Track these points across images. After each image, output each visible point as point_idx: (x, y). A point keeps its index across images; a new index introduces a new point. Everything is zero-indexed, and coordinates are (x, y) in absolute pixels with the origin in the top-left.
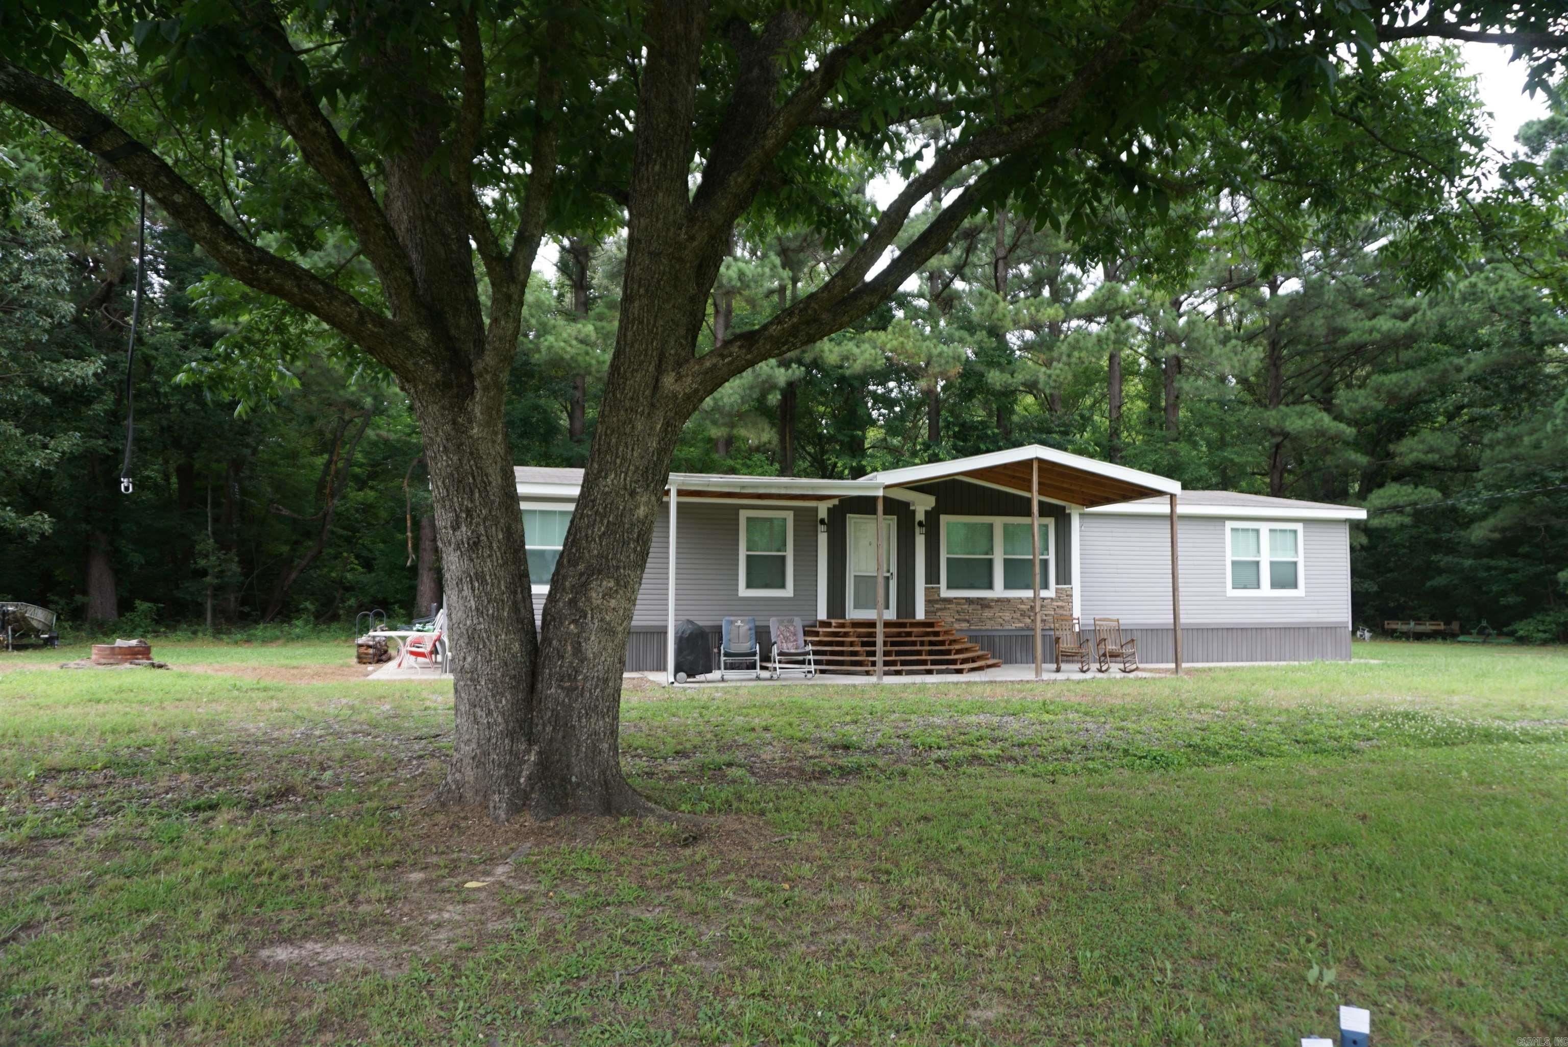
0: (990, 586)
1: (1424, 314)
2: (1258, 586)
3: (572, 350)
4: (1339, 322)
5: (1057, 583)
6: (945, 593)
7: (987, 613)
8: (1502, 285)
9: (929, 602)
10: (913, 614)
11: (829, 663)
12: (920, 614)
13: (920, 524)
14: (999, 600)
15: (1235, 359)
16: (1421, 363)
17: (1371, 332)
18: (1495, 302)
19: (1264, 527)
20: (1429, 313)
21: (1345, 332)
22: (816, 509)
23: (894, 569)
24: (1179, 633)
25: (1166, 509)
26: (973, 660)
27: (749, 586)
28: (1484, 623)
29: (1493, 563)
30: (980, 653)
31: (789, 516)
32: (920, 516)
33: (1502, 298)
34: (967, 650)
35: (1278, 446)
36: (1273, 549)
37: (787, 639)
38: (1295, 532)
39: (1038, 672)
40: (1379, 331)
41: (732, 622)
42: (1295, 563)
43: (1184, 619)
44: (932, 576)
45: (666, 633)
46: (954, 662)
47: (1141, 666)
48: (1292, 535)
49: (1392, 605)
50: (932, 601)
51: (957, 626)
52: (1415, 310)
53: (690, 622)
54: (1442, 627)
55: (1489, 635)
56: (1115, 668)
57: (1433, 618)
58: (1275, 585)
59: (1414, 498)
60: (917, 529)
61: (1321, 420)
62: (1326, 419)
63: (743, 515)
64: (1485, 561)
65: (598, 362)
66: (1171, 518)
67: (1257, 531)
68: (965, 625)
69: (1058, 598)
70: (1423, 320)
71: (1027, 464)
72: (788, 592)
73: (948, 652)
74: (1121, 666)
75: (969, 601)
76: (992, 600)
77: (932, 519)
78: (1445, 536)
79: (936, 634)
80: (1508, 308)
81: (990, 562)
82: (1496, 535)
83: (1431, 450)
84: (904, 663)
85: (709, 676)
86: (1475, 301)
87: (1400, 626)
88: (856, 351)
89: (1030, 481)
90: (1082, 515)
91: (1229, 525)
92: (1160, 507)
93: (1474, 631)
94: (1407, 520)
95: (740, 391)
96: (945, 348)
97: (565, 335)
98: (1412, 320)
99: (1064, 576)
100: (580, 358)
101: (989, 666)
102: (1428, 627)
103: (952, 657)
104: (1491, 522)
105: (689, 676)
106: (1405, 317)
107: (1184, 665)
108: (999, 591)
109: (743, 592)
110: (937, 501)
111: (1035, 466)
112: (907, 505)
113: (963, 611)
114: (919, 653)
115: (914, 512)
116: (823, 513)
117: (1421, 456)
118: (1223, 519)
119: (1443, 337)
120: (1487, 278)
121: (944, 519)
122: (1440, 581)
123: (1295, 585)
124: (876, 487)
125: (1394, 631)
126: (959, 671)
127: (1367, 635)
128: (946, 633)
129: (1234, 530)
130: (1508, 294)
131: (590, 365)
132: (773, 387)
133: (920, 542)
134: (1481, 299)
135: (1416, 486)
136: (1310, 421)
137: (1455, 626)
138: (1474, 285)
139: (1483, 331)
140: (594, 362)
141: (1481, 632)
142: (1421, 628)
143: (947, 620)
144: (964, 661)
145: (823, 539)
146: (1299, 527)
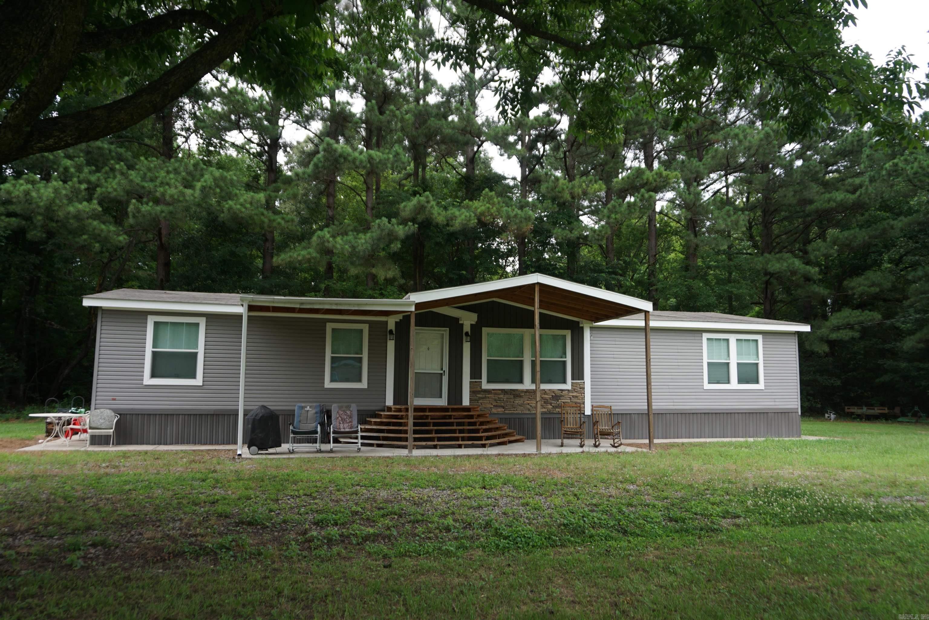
0: (521, 381)
1: (867, 189)
2: (728, 382)
3: (245, 212)
4: (807, 194)
5: (573, 379)
6: (485, 386)
7: (518, 401)
8: (916, 164)
9: (473, 392)
10: (460, 400)
11: (385, 439)
12: (466, 402)
13: (467, 334)
14: (527, 391)
15: (729, 220)
16: (868, 224)
17: (829, 201)
18: (911, 176)
19: (733, 338)
20: (870, 189)
21: (811, 202)
22: (386, 322)
23: (446, 368)
24: (651, 417)
25: (642, 324)
26: (499, 436)
27: (332, 380)
28: (916, 409)
29: (921, 365)
30: (508, 431)
31: (365, 328)
32: (467, 328)
33: (916, 173)
34: (497, 429)
35: (767, 283)
36: (739, 354)
37: (343, 421)
38: (756, 341)
39: (539, 447)
40: (834, 201)
41: (303, 408)
42: (757, 364)
43: (656, 405)
44: (476, 373)
45: (237, 415)
46: (480, 439)
47: (623, 441)
48: (754, 343)
49: (852, 395)
50: (475, 391)
51: (494, 411)
52: (861, 186)
53: (264, 407)
54: (886, 411)
55: (920, 417)
56: (606, 445)
57: (882, 405)
58: (741, 381)
59: (861, 318)
60: (464, 337)
61: (793, 263)
62: (797, 263)
63: (329, 327)
64: (916, 364)
65: (270, 220)
66: (646, 330)
67: (728, 340)
68: (500, 410)
69: (573, 390)
70: (866, 193)
71: (531, 287)
72: (364, 384)
73: (477, 431)
74: (611, 442)
75: (504, 391)
76: (522, 391)
77: (476, 330)
78: (888, 346)
79: (471, 417)
80: (920, 181)
81: (521, 362)
82: (922, 345)
83: (873, 285)
84: (440, 439)
85: (278, 450)
86: (897, 176)
87: (855, 410)
88: (457, 213)
89: (533, 299)
90: (592, 328)
91: (705, 336)
92: (637, 322)
93: (910, 414)
94: (857, 335)
95: (370, 241)
96: (519, 212)
97: (242, 200)
98: (858, 193)
99: (578, 374)
100: (255, 217)
101: (511, 442)
102: (876, 411)
103: (481, 435)
104: (918, 335)
105: (260, 449)
106: (853, 192)
107: (656, 441)
108: (527, 384)
109: (328, 384)
110: (478, 317)
111: (537, 289)
112: (457, 320)
113: (500, 399)
114: (454, 431)
115: (462, 325)
116: (391, 325)
117: (866, 288)
118: (701, 331)
119: (885, 207)
120: (906, 160)
121: (485, 331)
122: (886, 378)
123: (757, 382)
124: (409, 305)
125: (852, 413)
126: (484, 446)
127: (833, 416)
128: (479, 416)
129: (708, 339)
130: (919, 170)
131: (263, 222)
132: (396, 238)
133: (467, 348)
134: (901, 174)
135: (863, 311)
136: (785, 264)
137: (897, 410)
138: (896, 165)
139: (913, 202)
140: (266, 220)
141: (915, 415)
142: (871, 412)
143: (487, 405)
144: (488, 438)
145: (391, 345)
146: (759, 338)
